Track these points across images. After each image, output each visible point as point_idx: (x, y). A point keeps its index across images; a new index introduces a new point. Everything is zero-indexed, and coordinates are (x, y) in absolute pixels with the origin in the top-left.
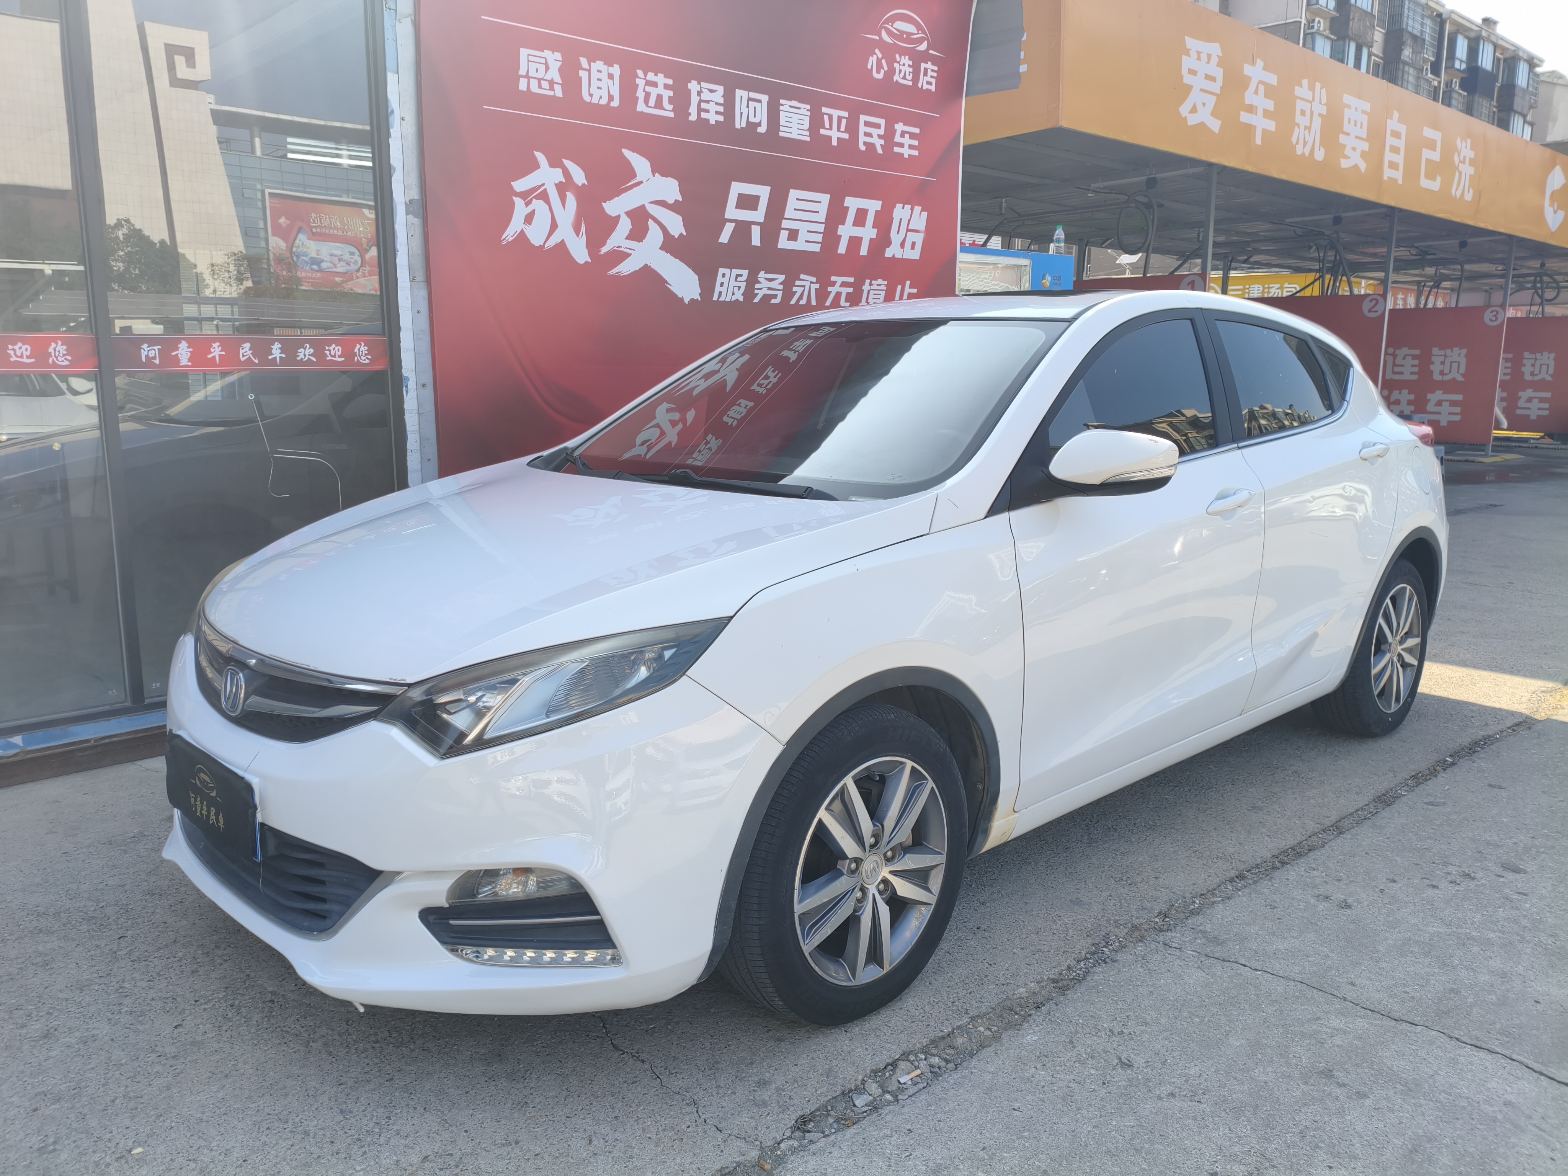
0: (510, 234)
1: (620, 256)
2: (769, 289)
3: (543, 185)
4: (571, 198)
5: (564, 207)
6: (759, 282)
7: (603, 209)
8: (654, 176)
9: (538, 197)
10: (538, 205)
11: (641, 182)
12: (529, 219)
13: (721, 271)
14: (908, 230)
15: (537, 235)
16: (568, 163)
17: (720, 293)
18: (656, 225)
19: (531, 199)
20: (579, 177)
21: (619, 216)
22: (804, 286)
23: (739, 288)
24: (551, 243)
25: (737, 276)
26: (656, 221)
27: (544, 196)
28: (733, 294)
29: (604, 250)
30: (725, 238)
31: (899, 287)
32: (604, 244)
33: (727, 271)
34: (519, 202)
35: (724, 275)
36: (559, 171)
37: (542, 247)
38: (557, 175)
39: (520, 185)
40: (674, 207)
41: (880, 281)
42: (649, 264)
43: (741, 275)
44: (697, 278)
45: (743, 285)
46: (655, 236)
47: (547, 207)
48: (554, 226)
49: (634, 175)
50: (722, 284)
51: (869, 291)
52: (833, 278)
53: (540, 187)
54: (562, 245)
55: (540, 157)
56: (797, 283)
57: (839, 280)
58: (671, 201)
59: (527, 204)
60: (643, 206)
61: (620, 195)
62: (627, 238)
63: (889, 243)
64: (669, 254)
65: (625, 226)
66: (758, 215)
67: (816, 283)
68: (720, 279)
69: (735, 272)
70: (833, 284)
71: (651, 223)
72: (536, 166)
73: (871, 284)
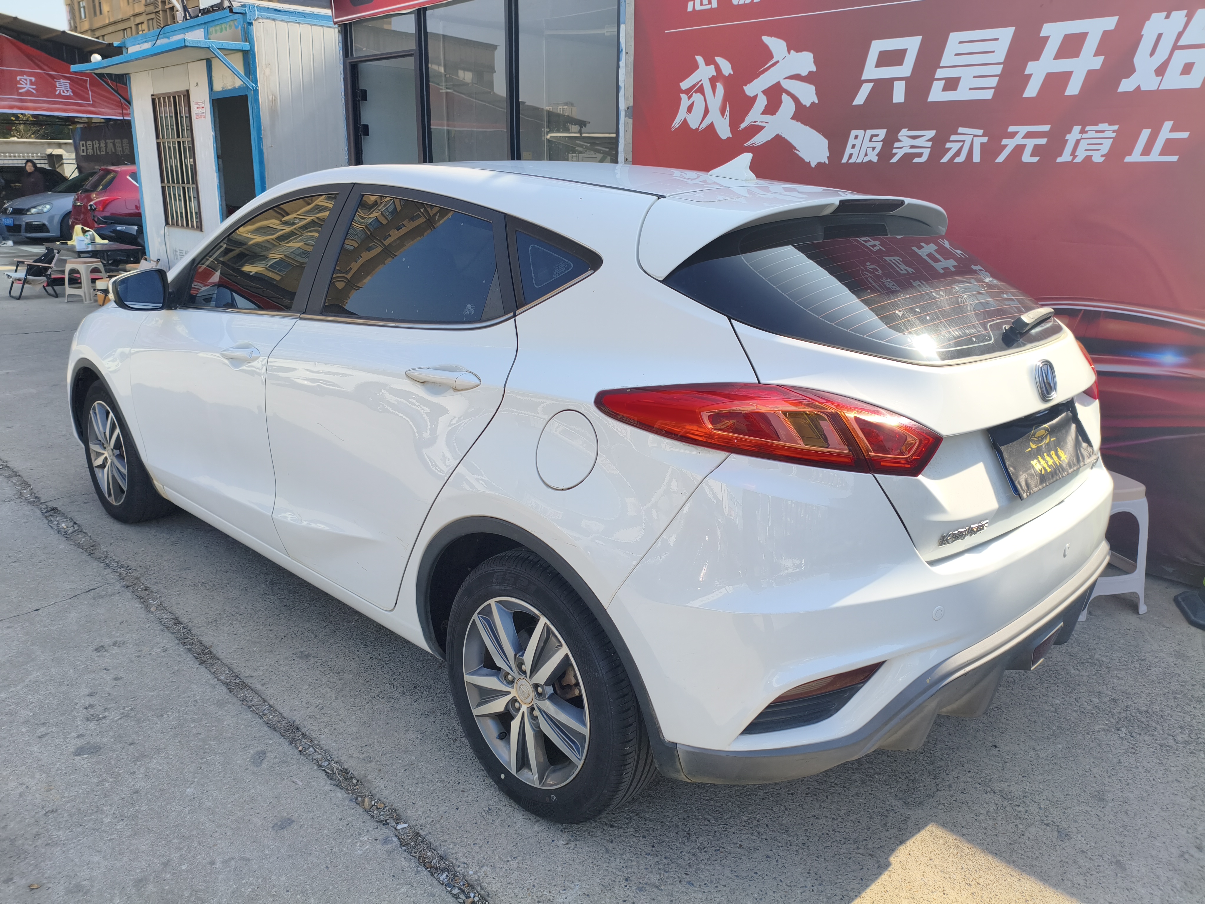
0: (677, 123)
1: (755, 129)
2: (912, 147)
3: (701, 81)
4: (720, 87)
5: (714, 95)
6: (899, 141)
7: (744, 91)
8: (789, 53)
9: (696, 92)
10: (697, 97)
11: (778, 62)
12: (690, 109)
13: (854, 133)
14: (1176, 47)
15: (694, 121)
16: (719, 60)
17: (851, 156)
18: (789, 97)
19: (692, 94)
20: (726, 68)
21: (757, 95)
22: (964, 141)
23: (874, 148)
24: (704, 125)
25: (873, 136)
26: (789, 94)
27: (701, 90)
28: (866, 155)
29: (743, 126)
30: (860, 99)
31: (1145, 134)
32: (743, 121)
33: (860, 133)
34: (684, 97)
35: (856, 137)
36: (712, 67)
37: (697, 129)
38: (711, 71)
39: (685, 85)
40: (809, 79)
41: (1102, 126)
42: (780, 134)
43: (877, 135)
44: (825, 142)
45: (879, 146)
46: (787, 106)
47: (703, 97)
48: (706, 111)
49: (771, 57)
50: (854, 146)
51: (1078, 142)
52: (1011, 129)
53: (698, 83)
54: (711, 126)
55: (700, 59)
56: (953, 138)
57: (1023, 130)
58: (804, 73)
59: (689, 98)
60: (778, 83)
61: (759, 76)
62: (763, 113)
63: (1130, 70)
64: (799, 123)
65: (762, 102)
66: (906, 69)
67: (983, 136)
68: (851, 141)
69: (870, 132)
70: (1013, 135)
71: (784, 97)
72: (696, 67)
73: (1083, 131)
